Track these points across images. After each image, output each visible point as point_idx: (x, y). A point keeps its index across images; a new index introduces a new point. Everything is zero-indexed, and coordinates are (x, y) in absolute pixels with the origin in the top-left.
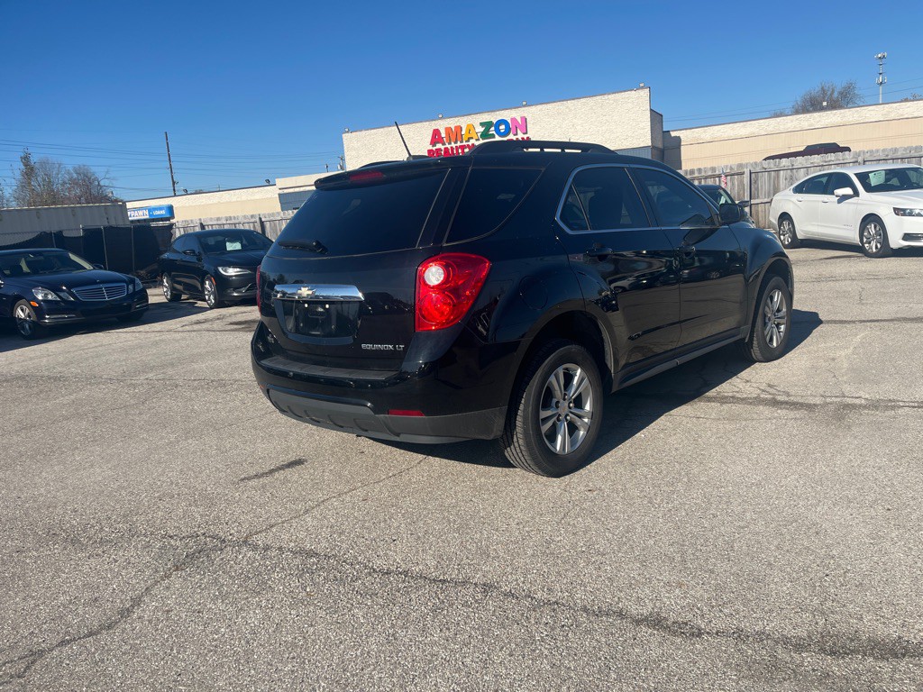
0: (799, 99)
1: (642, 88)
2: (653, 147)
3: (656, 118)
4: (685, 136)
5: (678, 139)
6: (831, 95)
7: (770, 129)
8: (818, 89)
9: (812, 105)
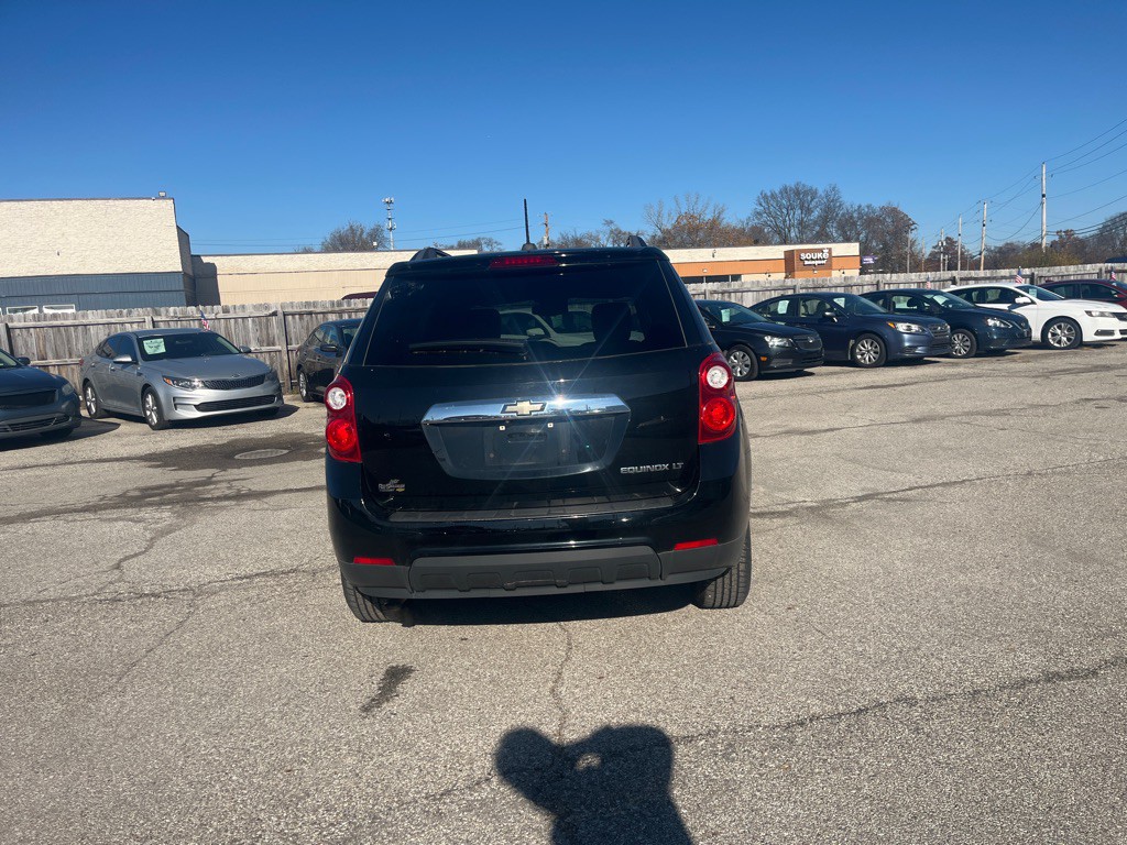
0: (328, 237)
1: (163, 198)
2: (185, 274)
3: (183, 237)
4: (221, 263)
5: (213, 266)
6: (361, 235)
7: (321, 266)
8: (347, 228)
9: (342, 244)
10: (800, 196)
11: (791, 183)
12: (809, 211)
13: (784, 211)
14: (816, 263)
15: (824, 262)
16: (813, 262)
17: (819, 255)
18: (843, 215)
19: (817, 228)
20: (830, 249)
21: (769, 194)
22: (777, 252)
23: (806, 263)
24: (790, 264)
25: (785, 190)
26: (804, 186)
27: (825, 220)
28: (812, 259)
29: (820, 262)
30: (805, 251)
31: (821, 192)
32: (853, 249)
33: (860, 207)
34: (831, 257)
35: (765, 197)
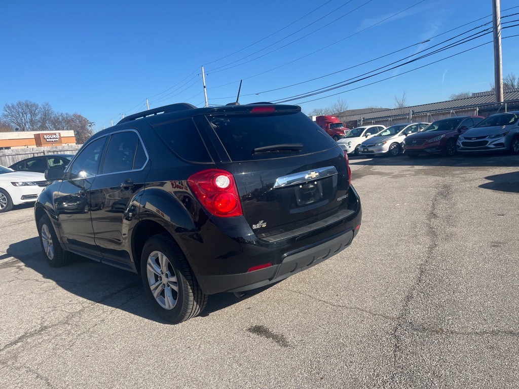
10: (30, 108)
11: (23, 101)
12: (35, 115)
13: (21, 114)
14: (53, 140)
15: (57, 140)
16: (51, 140)
17: (54, 136)
18: (54, 118)
19: (40, 124)
20: (59, 133)
21: (10, 106)
22: (30, 134)
23: (48, 140)
24: (38, 140)
25: (20, 104)
26: (30, 102)
27: (44, 120)
28: (50, 138)
29: (55, 140)
30: (46, 134)
31: (40, 105)
32: (71, 133)
33: (62, 114)
34: (60, 137)
35: (8, 107)
